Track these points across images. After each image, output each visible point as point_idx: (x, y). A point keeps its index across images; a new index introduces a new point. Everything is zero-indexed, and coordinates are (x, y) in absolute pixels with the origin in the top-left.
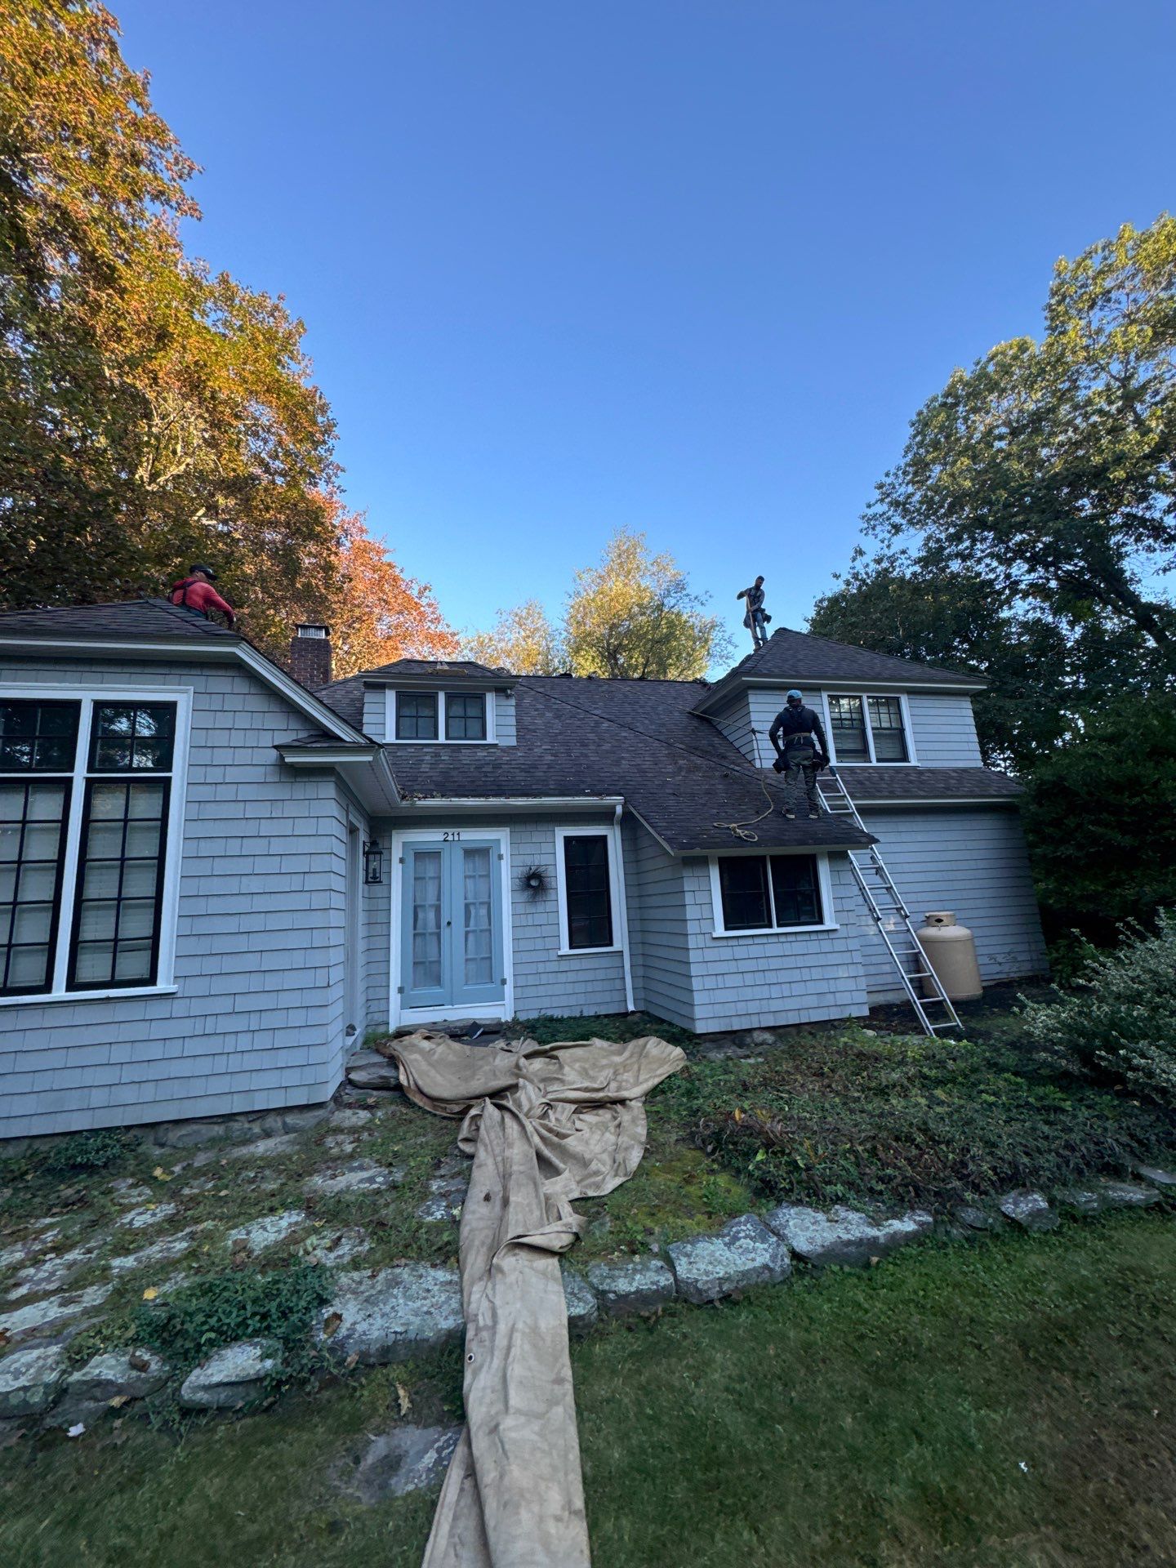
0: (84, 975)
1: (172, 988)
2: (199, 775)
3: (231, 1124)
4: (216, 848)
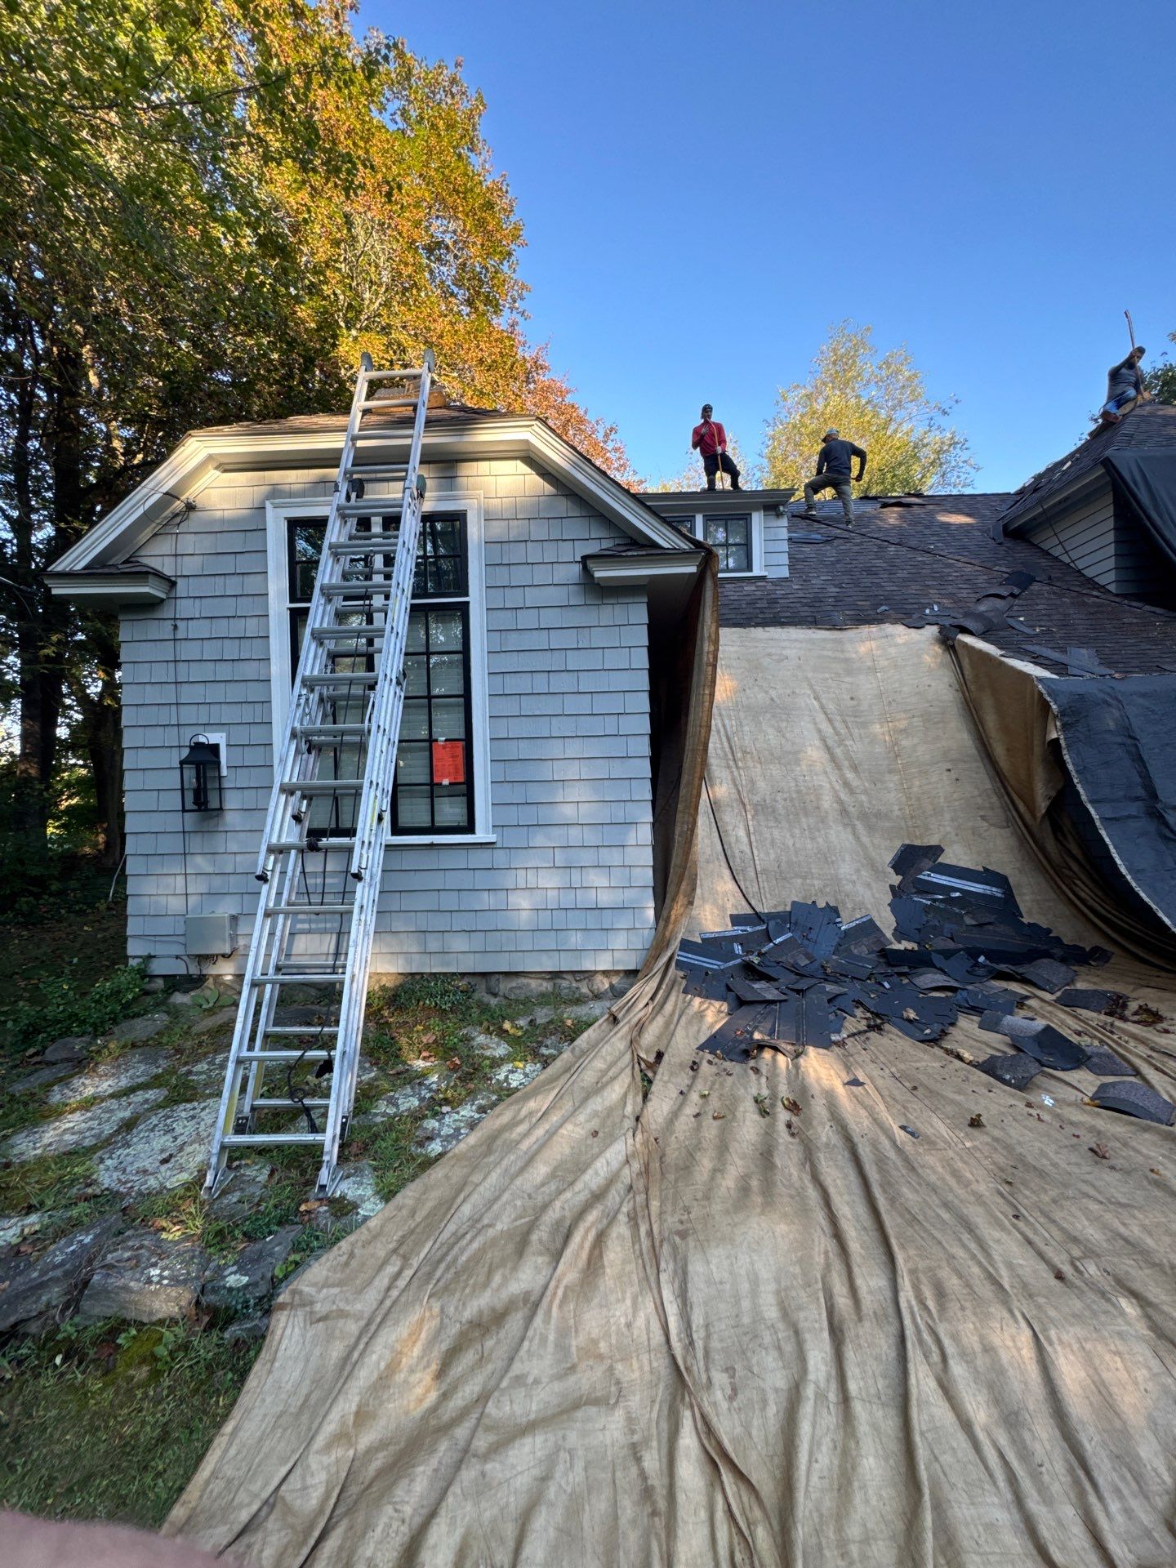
0: (405, 820)
1: (492, 838)
2: (498, 598)
3: (559, 981)
4: (523, 684)
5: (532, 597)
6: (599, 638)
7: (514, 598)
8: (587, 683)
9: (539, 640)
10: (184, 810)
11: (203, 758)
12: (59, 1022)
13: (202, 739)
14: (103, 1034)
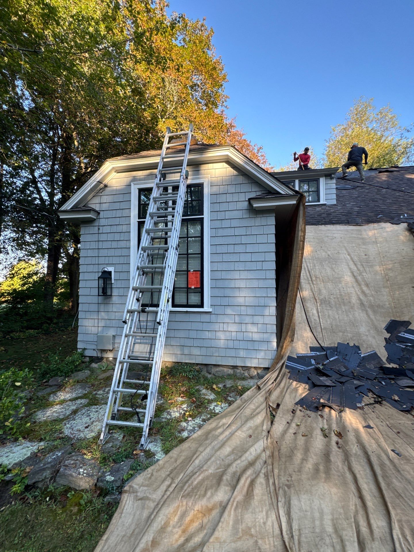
0: (177, 302)
1: (210, 310)
2: (215, 216)
3: (236, 370)
4: (224, 249)
5: (228, 215)
6: (255, 231)
7: (221, 216)
8: (249, 249)
9: (231, 232)
10: (99, 295)
11: (106, 276)
12: (54, 371)
13: (106, 269)
14: (68, 377)
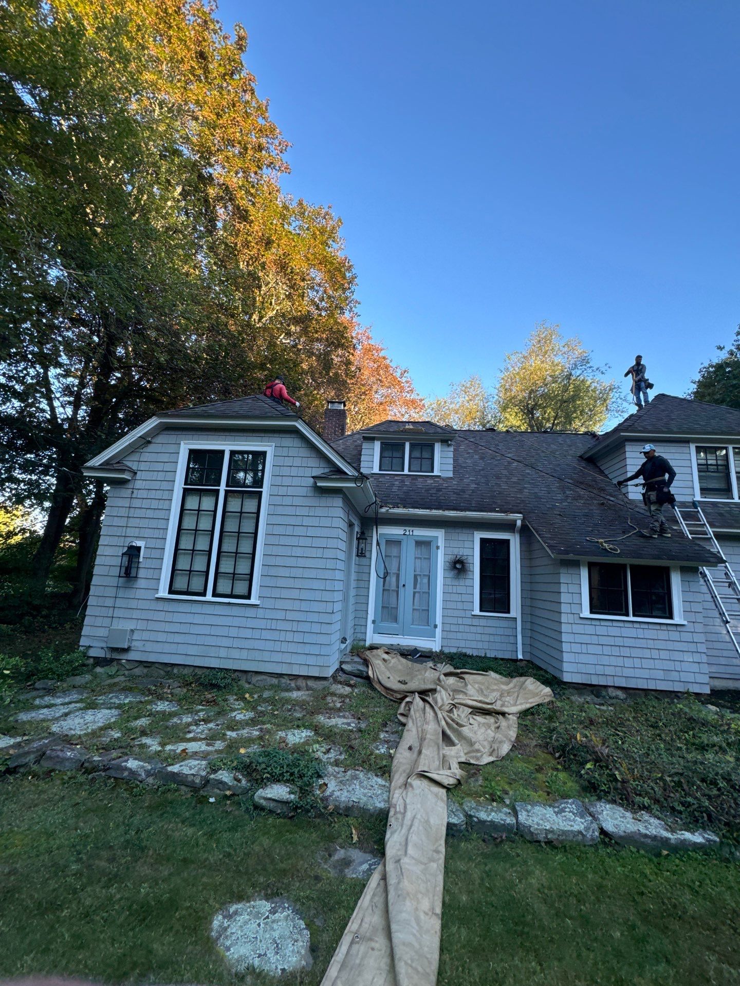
0: (220, 590)
1: (257, 602)
2: (275, 490)
3: (281, 679)
4: (282, 530)
5: (291, 491)
6: (319, 512)
7: (282, 491)
10: (119, 577)
11: (133, 552)
13: (134, 544)
